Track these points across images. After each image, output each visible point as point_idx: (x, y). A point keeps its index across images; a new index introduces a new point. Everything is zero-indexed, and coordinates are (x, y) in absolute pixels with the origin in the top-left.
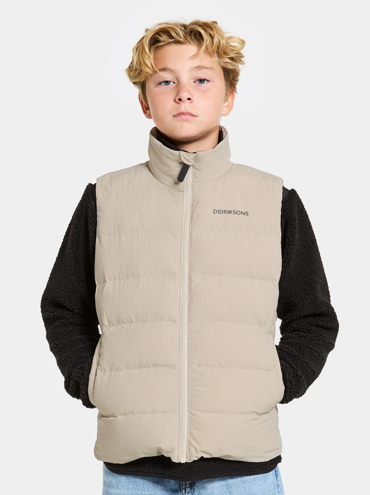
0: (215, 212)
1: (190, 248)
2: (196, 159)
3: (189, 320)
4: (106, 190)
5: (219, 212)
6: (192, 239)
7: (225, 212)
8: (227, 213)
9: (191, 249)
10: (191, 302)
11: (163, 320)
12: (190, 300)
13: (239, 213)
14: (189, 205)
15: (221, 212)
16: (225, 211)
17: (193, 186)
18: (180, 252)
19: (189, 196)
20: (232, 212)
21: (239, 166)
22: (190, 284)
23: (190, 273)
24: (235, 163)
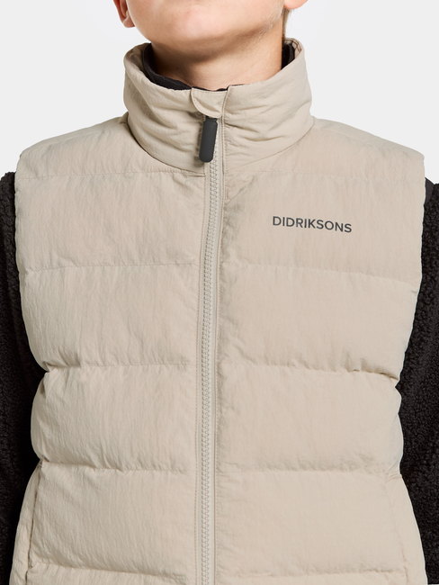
0: (277, 221)
1: (219, 301)
2: (228, 104)
3: (217, 469)
4: (37, 174)
5: (285, 222)
6: (224, 281)
7: (298, 222)
8: (303, 225)
9: (221, 302)
10: (222, 427)
11: (158, 468)
12: (219, 422)
13: (329, 225)
14: (217, 207)
15: (290, 222)
16: (300, 221)
17: (225, 164)
18: (196, 309)
19: (218, 186)
20: (315, 223)
21: (329, 124)
22: (219, 383)
23: (218, 358)
24: (318, 117)
